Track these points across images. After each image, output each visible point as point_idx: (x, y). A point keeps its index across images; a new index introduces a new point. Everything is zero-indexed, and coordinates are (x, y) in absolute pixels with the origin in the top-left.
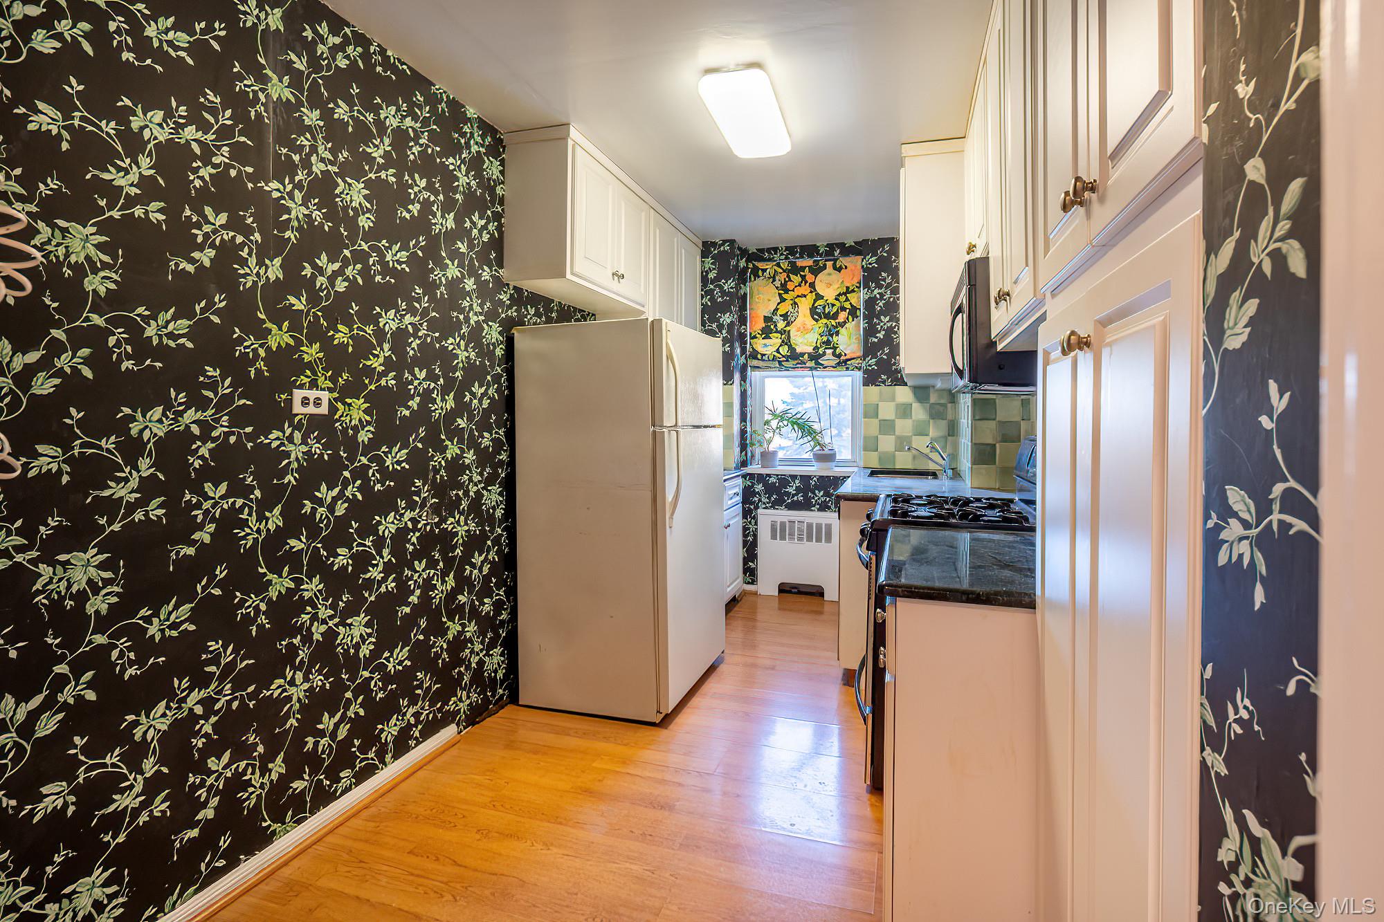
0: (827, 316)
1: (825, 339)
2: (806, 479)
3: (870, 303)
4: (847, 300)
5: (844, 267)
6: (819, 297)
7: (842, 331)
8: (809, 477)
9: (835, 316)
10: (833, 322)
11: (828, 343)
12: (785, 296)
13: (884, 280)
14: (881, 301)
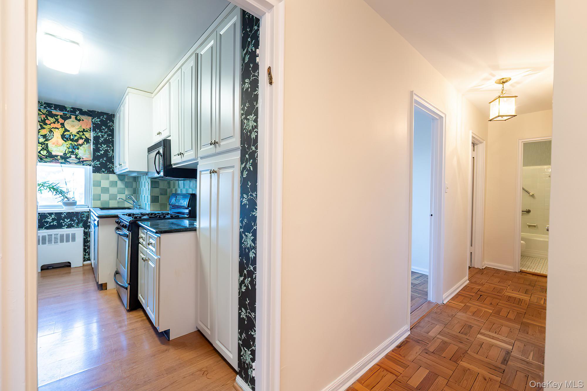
0: (72, 140)
1: (71, 150)
2: (59, 214)
3: (96, 138)
4: (83, 135)
5: (82, 120)
6: (66, 130)
7: (81, 148)
8: (61, 213)
9: (77, 141)
10: (76, 143)
11: (72, 152)
12: (44, 126)
13: (104, 130)
14: (102, 138)
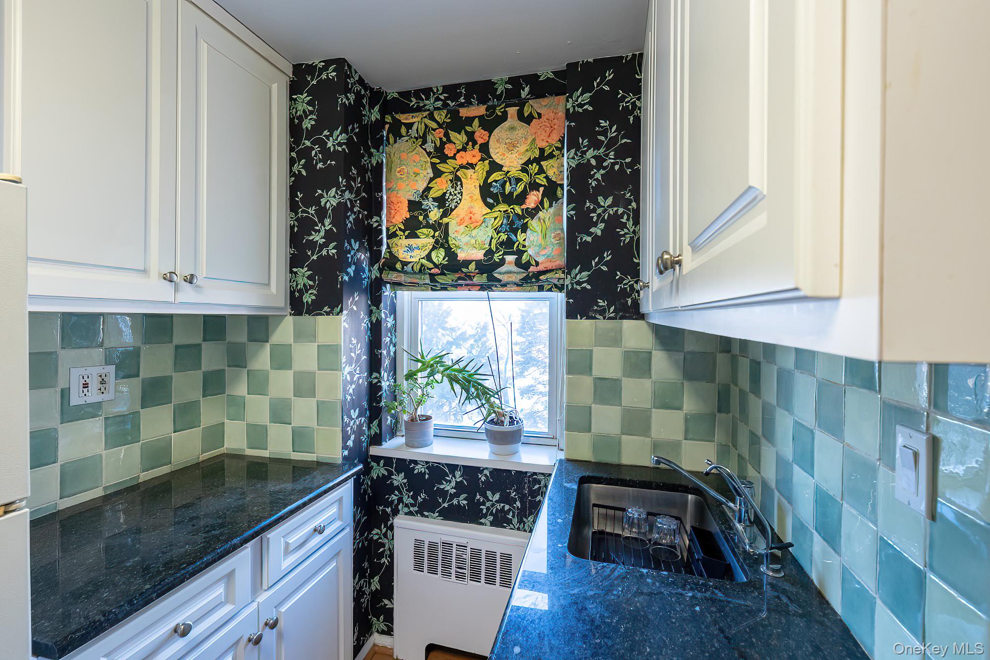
0: (509, 199)
1: (504, 237)
2: (471, 472)
3: (579, 174)
4: (541, 171)
5: (536, 115)
6: (495, 167)
7: (534, 224)
8: (478, 470)
9: (521, 198)
10: (518, 210)
11: (508, 245)
12: (442, 166)
13: (604, 133)
14: (598, 171)
